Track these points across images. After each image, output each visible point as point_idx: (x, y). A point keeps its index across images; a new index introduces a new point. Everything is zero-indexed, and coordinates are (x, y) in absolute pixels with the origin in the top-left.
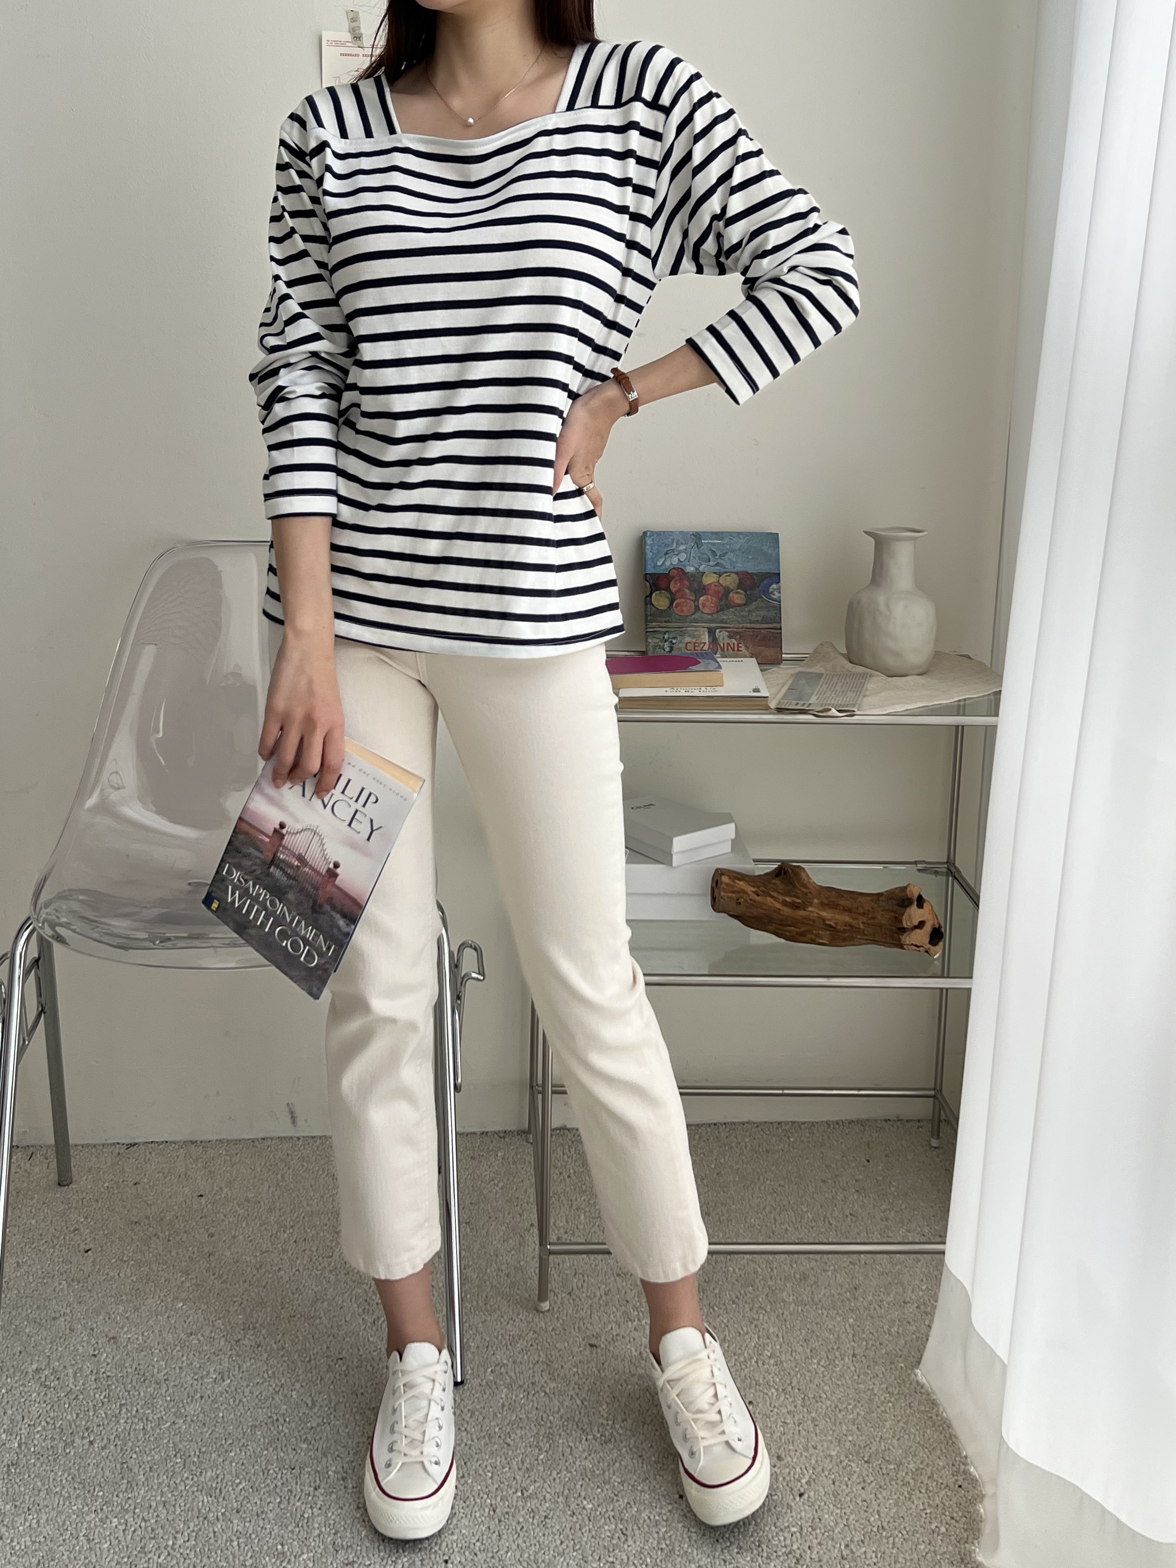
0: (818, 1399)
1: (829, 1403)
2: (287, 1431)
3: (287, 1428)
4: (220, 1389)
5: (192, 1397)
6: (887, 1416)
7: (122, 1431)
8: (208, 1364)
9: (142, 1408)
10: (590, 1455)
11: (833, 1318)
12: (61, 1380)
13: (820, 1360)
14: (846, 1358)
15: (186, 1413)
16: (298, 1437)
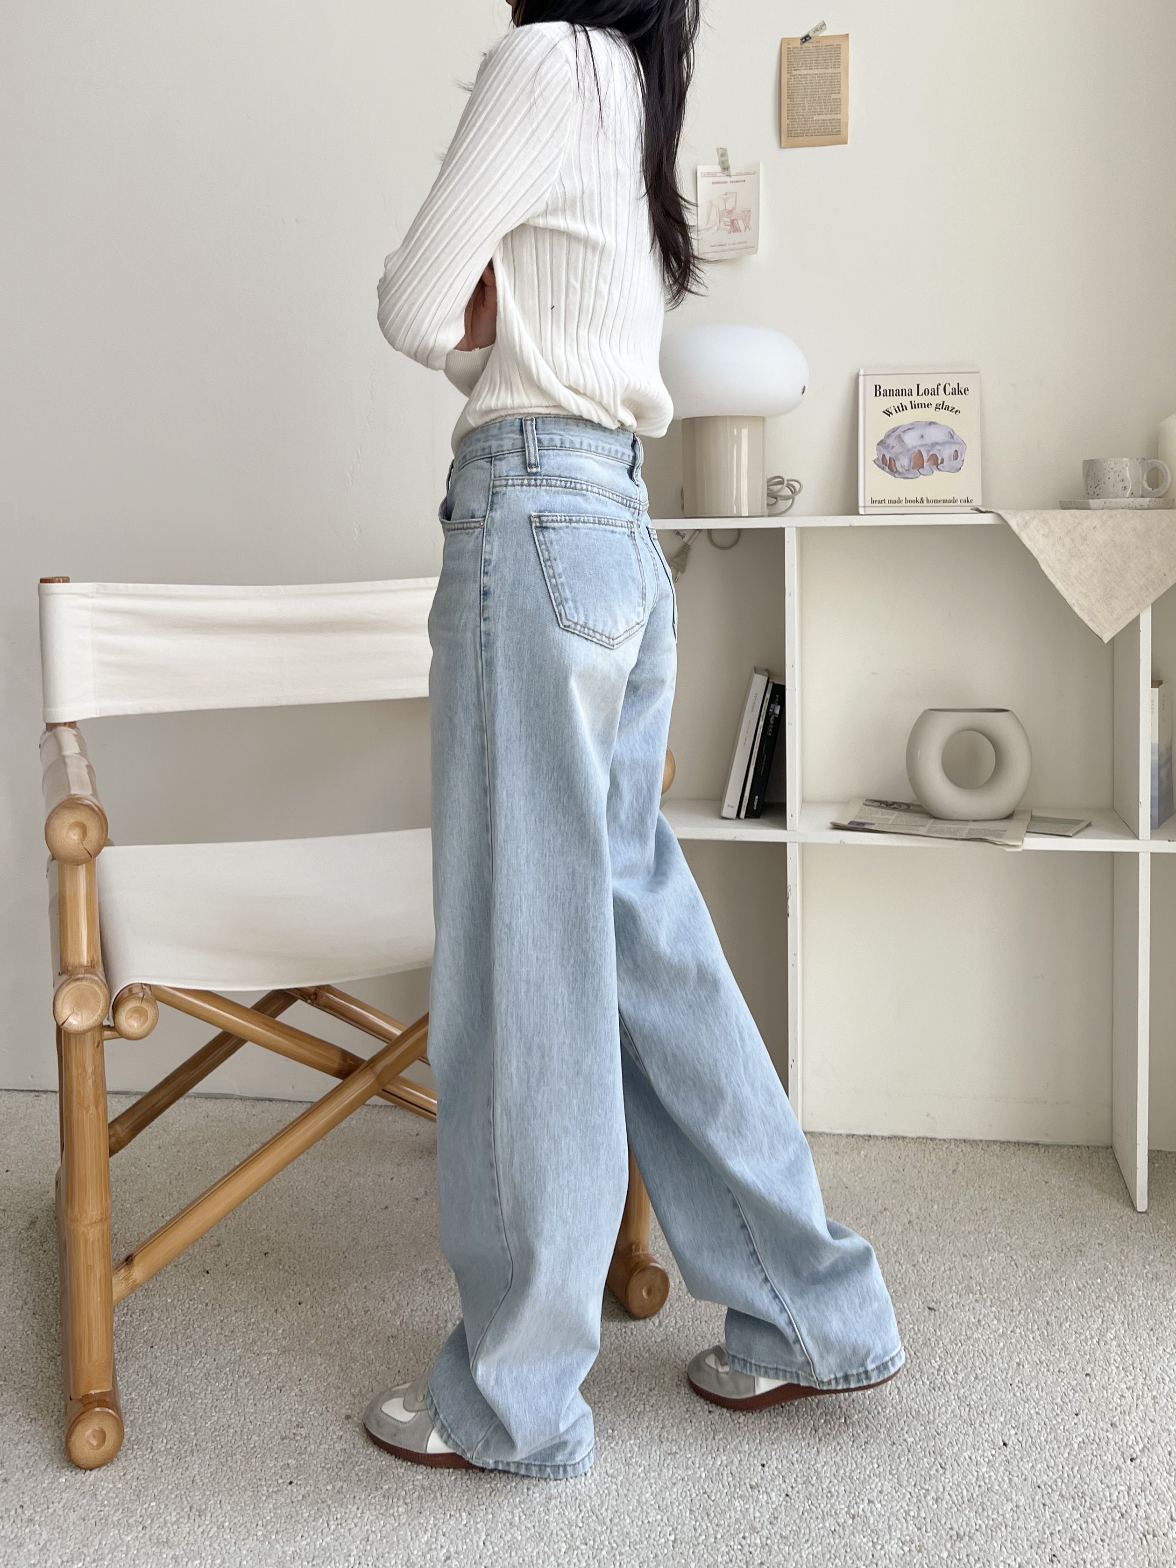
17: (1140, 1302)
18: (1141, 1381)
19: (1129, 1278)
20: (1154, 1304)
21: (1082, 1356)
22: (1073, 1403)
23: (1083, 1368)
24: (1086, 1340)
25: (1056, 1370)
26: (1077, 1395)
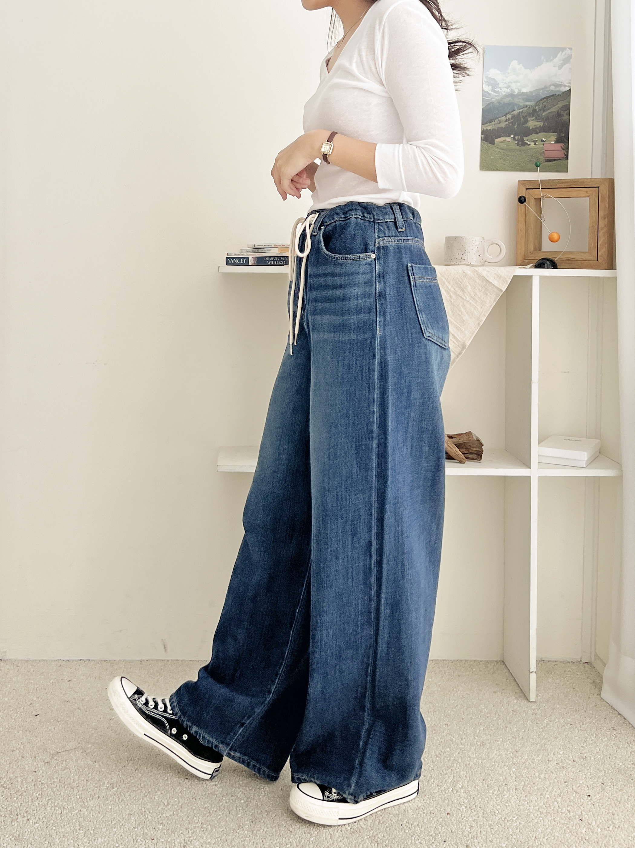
0: (493, 813)
1: (500, 816)
2: (150, 818)
3: (150, 816)
4: (111, 793)
5: (93, 797)
6: (540, 825)
7: (48, 814)
8: (104, 779)
9: (61, 801)
10: (343, 839)
11: (502, 768)
12: (13, 785)
13: (494, 791)
14: (511, 791)
15: (88, 806)
16: (157, 822)
17: (475, 761)
18: (481, 815)
19: (467, 746)
20: (483, 762)
21: (443, 801)
22: (442, 834)
23: (445, 810)
24: (445, 790)
25: (429, 812)
26: (443, 828)
